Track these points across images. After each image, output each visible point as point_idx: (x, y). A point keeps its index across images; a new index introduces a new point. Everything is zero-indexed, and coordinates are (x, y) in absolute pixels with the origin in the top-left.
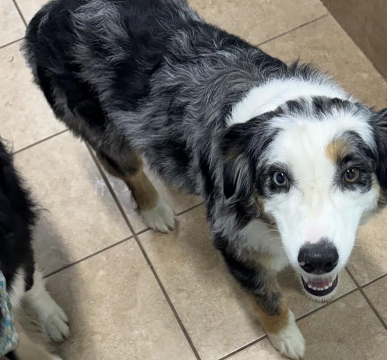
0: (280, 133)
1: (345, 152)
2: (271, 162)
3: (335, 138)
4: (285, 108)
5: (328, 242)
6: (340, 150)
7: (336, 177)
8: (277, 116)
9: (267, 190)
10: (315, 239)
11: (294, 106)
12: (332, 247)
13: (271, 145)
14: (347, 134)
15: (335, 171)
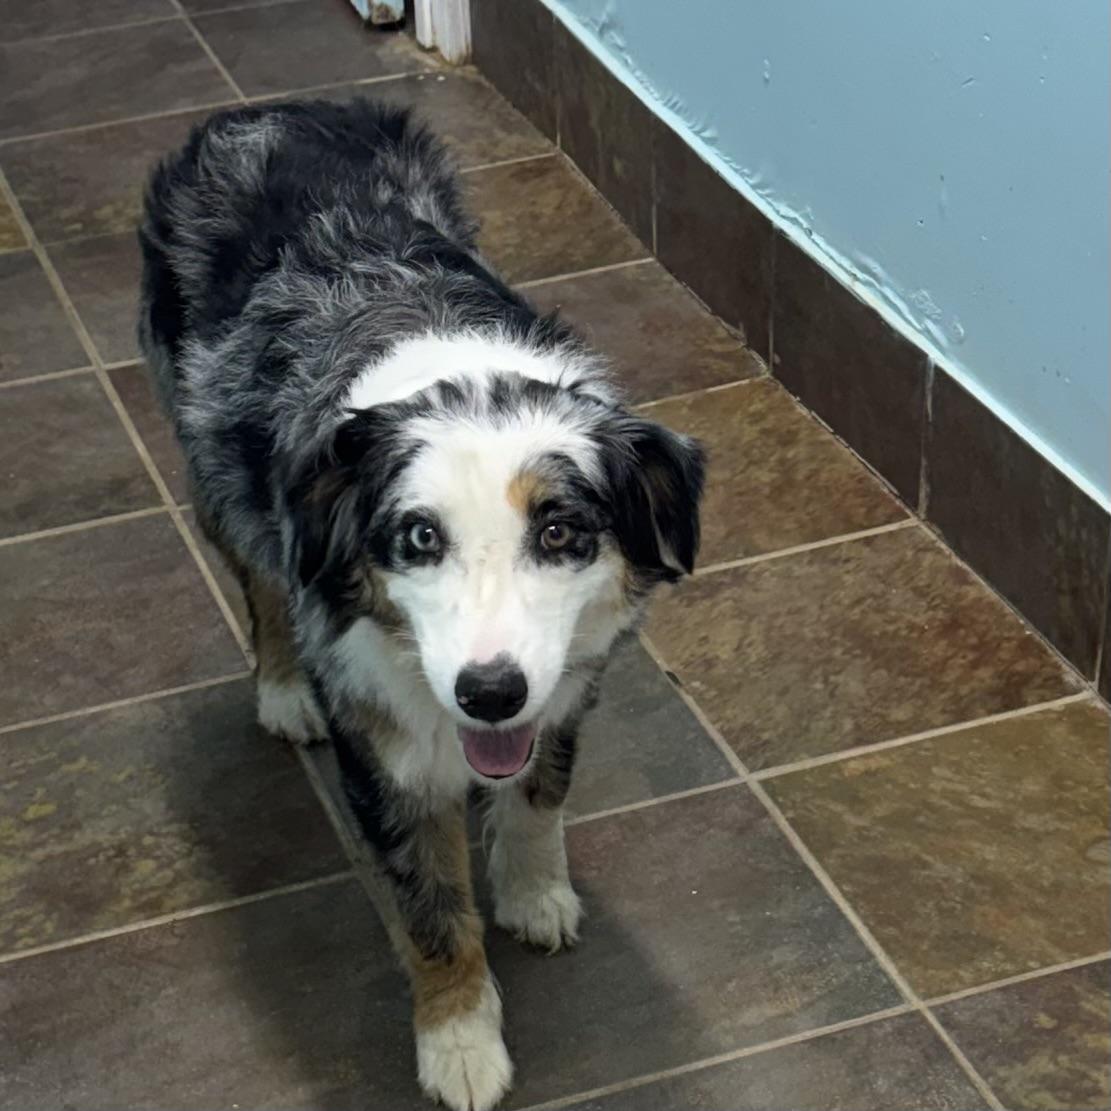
0: (425, 449)
1: (542, 493)
2: (407, 505)
3: (526, 466)
4: (435, 397)
5: (510, 663)
6: (533, 491)
7: (528, 539)
8: (420, 415)
9: (398, 560)
10: (486, 657)
11: (452, 393)
12: (516, 672)
13: (405, 472)
14: (545, 460)
15: (526, 529)
